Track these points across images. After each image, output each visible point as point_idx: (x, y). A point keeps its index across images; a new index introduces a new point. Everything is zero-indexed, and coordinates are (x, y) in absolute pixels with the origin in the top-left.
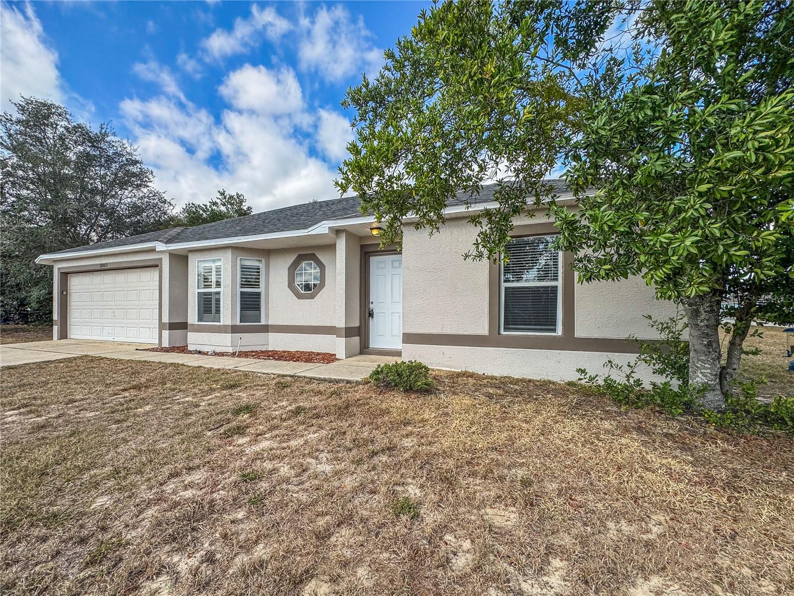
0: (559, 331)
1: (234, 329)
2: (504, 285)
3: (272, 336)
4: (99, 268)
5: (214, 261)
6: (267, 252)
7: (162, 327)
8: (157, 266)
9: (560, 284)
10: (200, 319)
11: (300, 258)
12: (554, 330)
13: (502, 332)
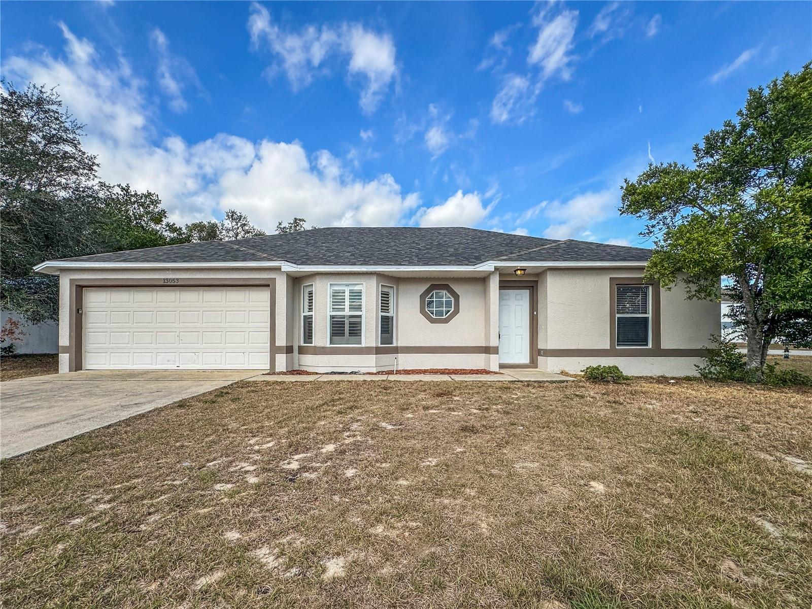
0: (650, 346)
1: (378, 351)
2: (618, 316)
3: (401, 357)
4: (162, 283)
5: (347, 285)
6: (399, 280)
7: (274, 350)
8: (269, 286)
9: (650, 315)
10: (331, 343)
11: (433, 287)
12: (647, 345)
13: (617, 347)
